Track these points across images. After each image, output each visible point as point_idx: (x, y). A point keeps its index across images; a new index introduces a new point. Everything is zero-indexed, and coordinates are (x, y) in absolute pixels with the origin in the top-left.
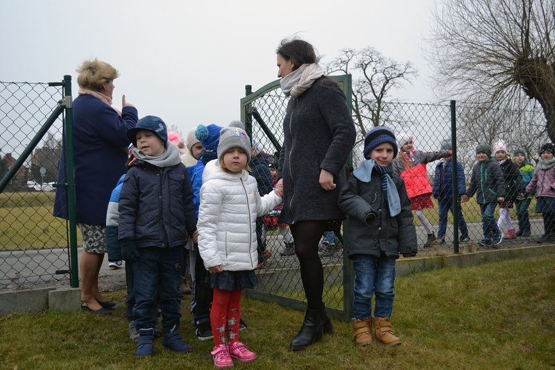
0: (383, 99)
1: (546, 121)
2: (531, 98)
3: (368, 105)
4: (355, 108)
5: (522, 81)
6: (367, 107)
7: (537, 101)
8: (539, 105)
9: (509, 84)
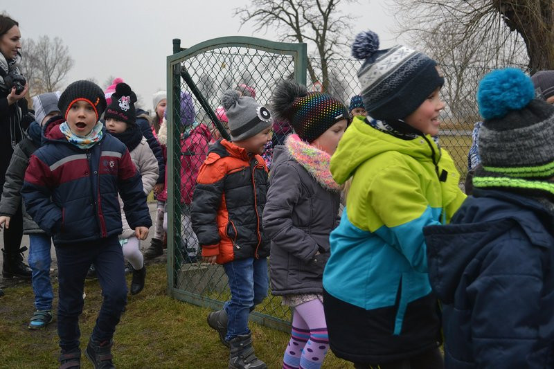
0: (330, 15)
1: (528, 58)
2: (512, 30)
3: (312, 23)
4: (295, 25)
5: (503, 9)
6: (310, 25)
7: (519, 35)
8: (521, 39)
9: (487, 12)
